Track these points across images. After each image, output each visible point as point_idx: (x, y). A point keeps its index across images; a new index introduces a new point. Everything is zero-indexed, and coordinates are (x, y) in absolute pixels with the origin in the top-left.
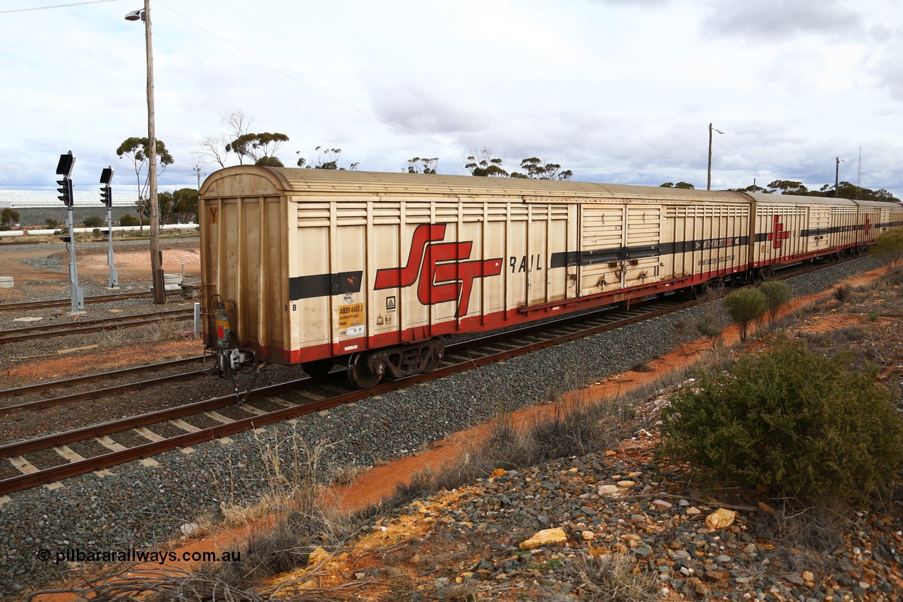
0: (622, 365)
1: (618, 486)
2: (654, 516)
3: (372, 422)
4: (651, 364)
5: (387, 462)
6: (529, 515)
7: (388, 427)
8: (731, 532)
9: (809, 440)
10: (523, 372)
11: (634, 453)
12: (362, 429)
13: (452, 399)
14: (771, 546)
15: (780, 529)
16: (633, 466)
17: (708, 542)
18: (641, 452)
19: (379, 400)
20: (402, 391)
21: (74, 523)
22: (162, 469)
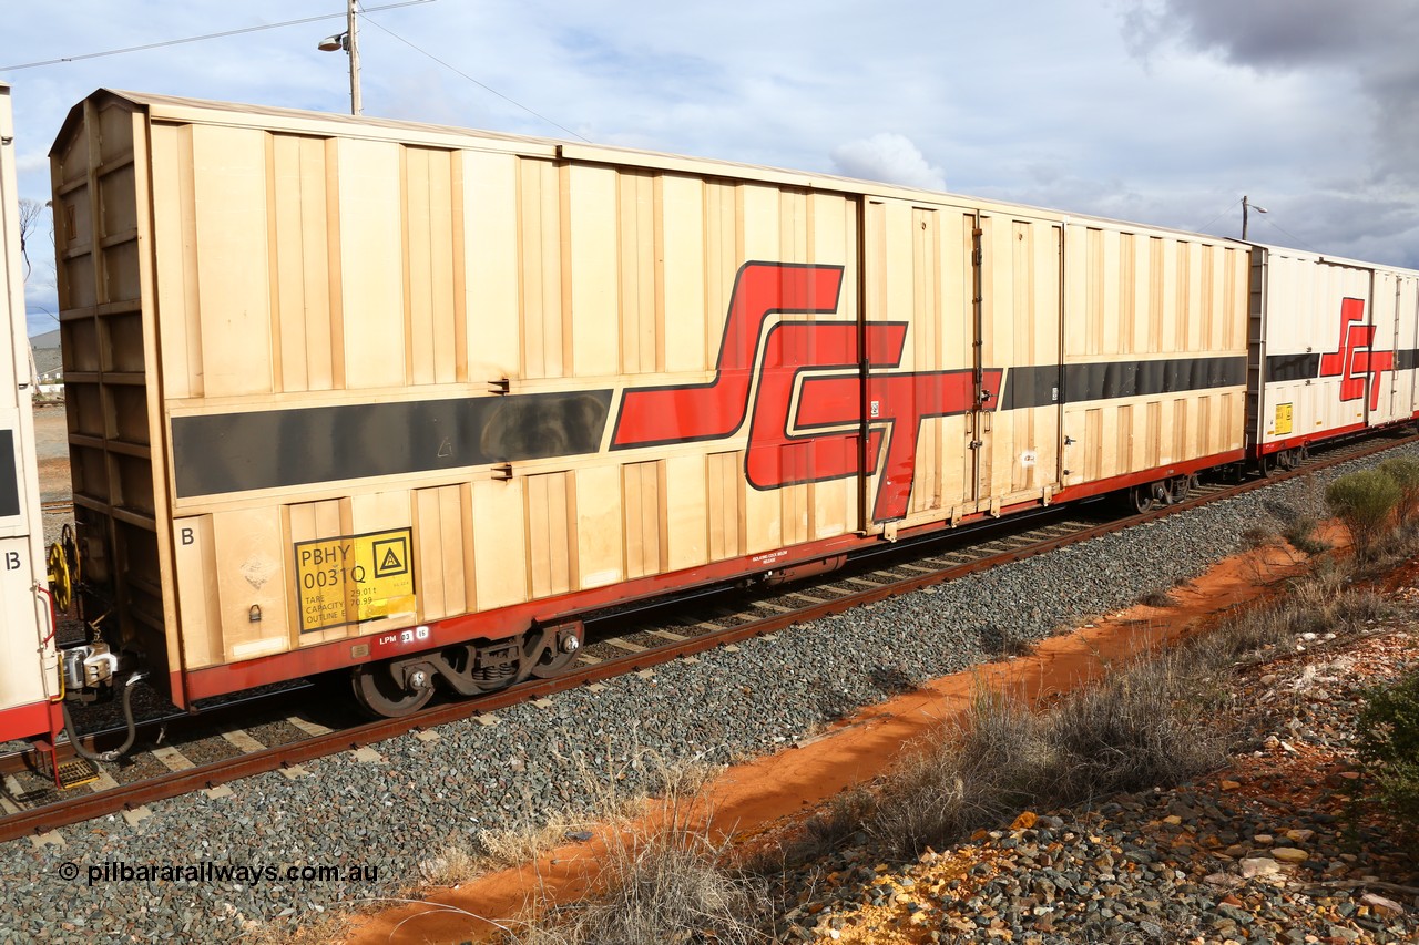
0: (1126, 595)
1: (1277, 858)
3: (725, 690)
4: (1176, 594)
5: (754, 759)
7: (752, 698)
10: (966, 607)
11: (1274, 784)
12: (708, 701)
13: (854, 652)
16: (1282, 813)
18: (1285, 783)
19: (734, 653)
20: (769, 638)
21: (250, 855)
22: (389, 768)
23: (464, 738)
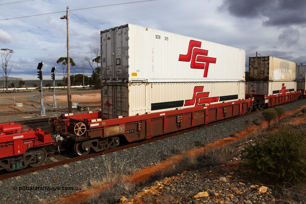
0: (227, 135)
1: (226, 177)
2: (239, 188)
3: (141, 154)
4: (237, 135)
5: (146, 167)
6: (195, 187)
7: (147, 155)
8: (266, 194)
9: (294, 163)
10: (192, 137)
11: (232, 166)
12: (137, 156)
13: (168, 146)
14: (281, 200)
15: (284, 193)
16: (231, 170)
17: (258, 198)
18: (234, 165)
19: (143, 146)
20: (151, 143)
21: (41, 186)
22: (70, 168)
23: (87, 163)
